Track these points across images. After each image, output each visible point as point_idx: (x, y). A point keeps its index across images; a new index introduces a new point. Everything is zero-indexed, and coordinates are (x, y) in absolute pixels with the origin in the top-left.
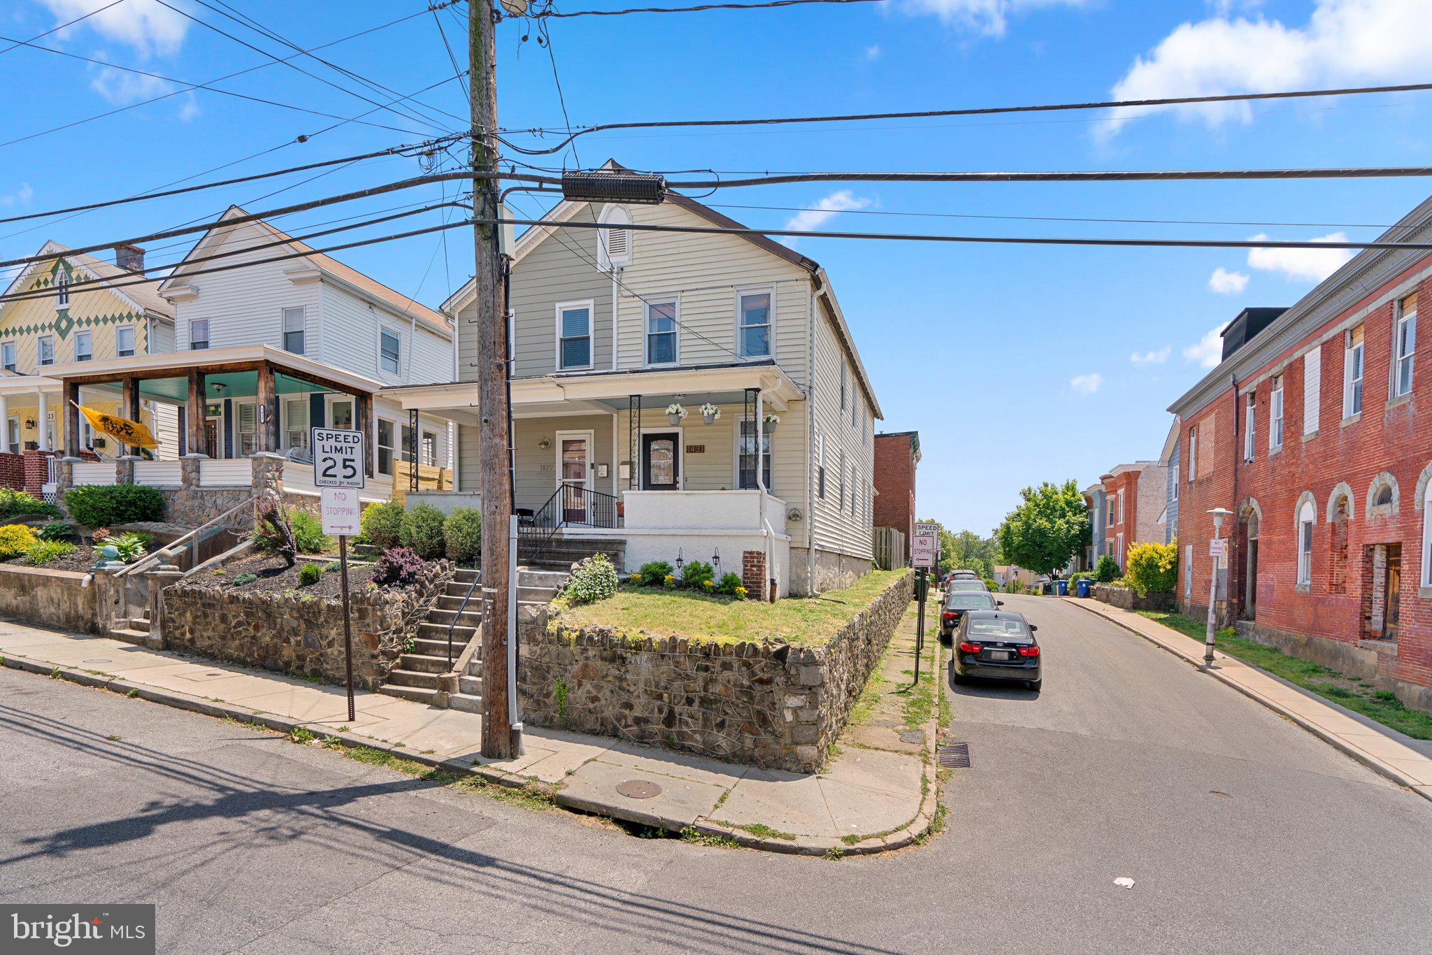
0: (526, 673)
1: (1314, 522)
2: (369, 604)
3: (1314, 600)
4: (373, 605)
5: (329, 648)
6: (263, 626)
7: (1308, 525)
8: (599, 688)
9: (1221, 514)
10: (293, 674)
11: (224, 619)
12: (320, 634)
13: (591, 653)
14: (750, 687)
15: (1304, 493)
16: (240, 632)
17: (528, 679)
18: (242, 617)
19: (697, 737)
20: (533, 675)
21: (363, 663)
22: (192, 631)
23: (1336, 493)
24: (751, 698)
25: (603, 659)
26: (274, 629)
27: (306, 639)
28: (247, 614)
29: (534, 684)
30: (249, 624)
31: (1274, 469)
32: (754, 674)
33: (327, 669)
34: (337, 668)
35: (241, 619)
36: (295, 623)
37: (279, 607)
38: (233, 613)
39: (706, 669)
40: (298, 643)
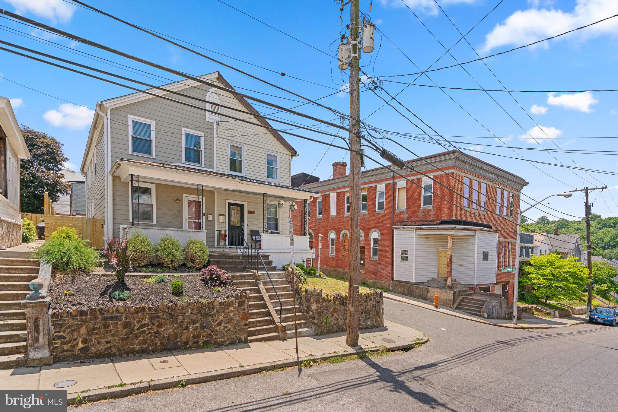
0: (315, 315)
1: (335, 239)
2: (246, 298)
3: (337, 259)
4: (248, 299)
5: (217, 327)
6: (167, 324)
7: (333, 240)
8: (338, 315)
9: (320, 236)
10: (191, 348)
11: (127, 325)
12: (212, 320)
13: (336, 303)
14: (375, 305)
15: (332, 231)
16: (144, 332)
17: (316, 318)
18: (147, 320)
19: (364, 323)
20: (318, 316)
21: (239, 330)
22: (84, 341)
23: (343, 232)
24: (375, 308)
25: (340, 304)
26: (176, 323)
27: (202, 324)
28: (151, 319)
29: (318, 319)
30: (153, 324)
31: (319, 222)
32: (376, 300)
33: (216, 338)
34: (223, 337)
35: (145, 322)
36: (194, 317)
37: (183, 309)
38: (137, 320)
39: (366, 301)
40: (196, 329)
